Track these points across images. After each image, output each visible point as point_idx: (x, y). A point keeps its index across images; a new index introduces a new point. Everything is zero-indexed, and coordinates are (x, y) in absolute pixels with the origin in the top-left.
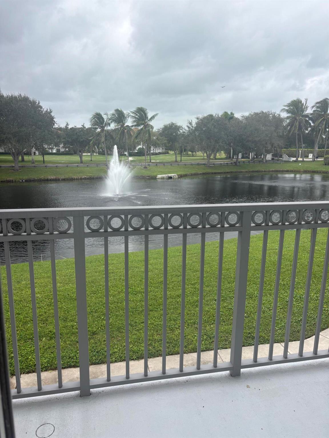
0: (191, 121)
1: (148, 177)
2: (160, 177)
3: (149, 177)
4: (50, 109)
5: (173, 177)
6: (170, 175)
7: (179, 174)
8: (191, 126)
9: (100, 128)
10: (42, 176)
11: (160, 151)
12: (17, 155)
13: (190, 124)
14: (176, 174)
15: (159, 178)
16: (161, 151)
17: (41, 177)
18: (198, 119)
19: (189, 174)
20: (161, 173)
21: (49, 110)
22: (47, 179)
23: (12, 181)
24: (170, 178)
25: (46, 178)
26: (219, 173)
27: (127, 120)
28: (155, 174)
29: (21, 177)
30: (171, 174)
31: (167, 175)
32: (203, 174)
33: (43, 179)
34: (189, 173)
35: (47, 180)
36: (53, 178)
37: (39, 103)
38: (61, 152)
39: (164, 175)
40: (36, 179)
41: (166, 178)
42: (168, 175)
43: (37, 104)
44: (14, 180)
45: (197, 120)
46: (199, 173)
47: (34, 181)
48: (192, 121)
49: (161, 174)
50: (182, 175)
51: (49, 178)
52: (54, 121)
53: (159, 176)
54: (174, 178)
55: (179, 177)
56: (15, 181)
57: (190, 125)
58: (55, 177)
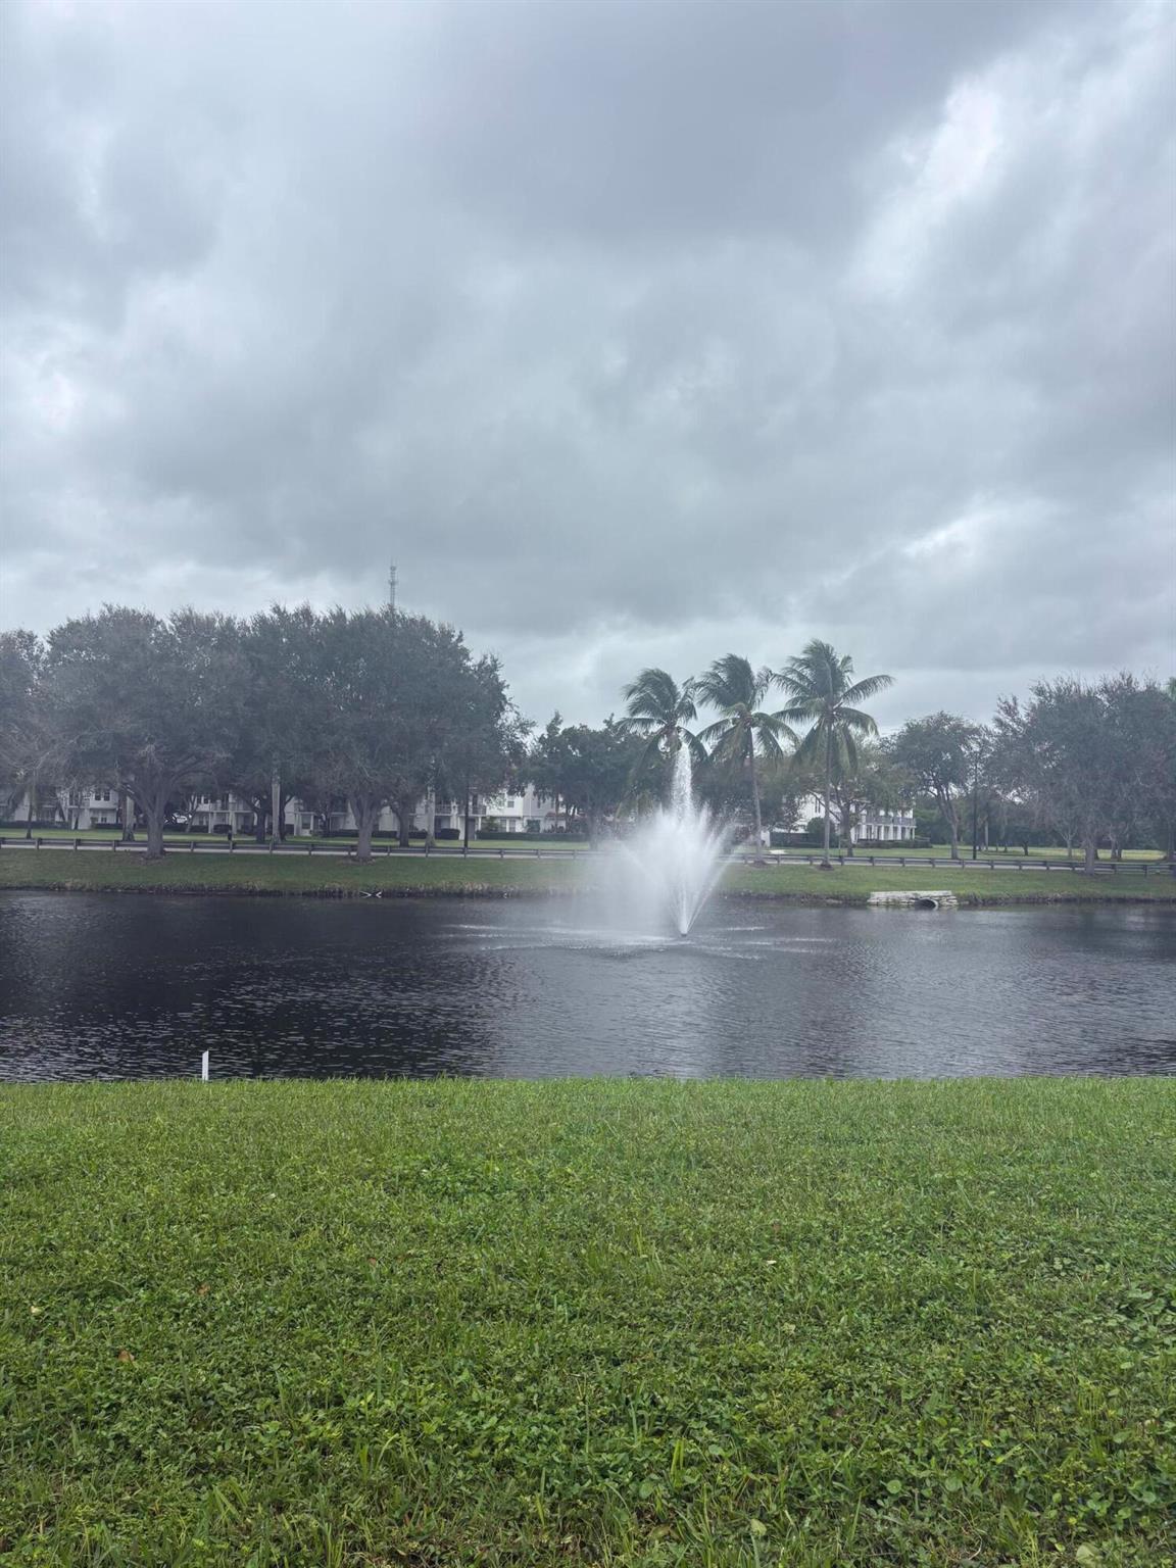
0: (1011, 703)
1: (833, 898)
2: (884, 900)
3: (837, 898)
4: (492, 657)
5: (936, 903)
6: (924, 894)
7: (962, 892)
8: (1013, 720)
9: (660, 722)
10: (444, 882)
11: (895, 836)
12: (371, 808)
13: (1010, 710)
14: (950, 893)
15: (877, 904)
16: (899, 838)
17: (439, 885)
18: (1040, 692)
19: (1006, 896)
20: (888, 886)
21: (489, 662)
22: (458, 891)
23: (340, 892)
24: (927, 905)
25: (456, 888)
26: (1138, 901)
27: (762, 695)
28: (862, 889)
29: (371, 882)
30: (933, 890)
31: (910, 894)
32: (1068, 900)
33: (444, 890)
34: (1004, 895)
35: (460, 895)
36: (480, 888)
37: (460, 639)
38: (541, 831)
39: (899, 894)
40: (422, 889)
41: (908, 906)
42: (916, 894)
43: (454, 640)
44: (346, 892)
45: (1036, 697)
46: (1051, 896)
47: (414, 894)
48: (1014, 699)
49: (886, 890)
50: (976, 900)
51: (467, 886)
52: (504, 697)
53: (879, 896)
54: (940, 906)
55: (964, 905)
56: (350, 893)
57: (1009, 714)
58: (486, 886)
